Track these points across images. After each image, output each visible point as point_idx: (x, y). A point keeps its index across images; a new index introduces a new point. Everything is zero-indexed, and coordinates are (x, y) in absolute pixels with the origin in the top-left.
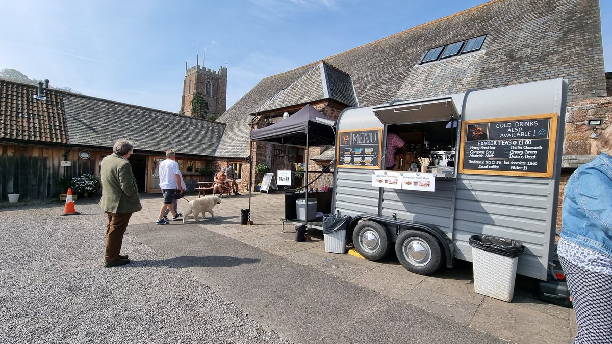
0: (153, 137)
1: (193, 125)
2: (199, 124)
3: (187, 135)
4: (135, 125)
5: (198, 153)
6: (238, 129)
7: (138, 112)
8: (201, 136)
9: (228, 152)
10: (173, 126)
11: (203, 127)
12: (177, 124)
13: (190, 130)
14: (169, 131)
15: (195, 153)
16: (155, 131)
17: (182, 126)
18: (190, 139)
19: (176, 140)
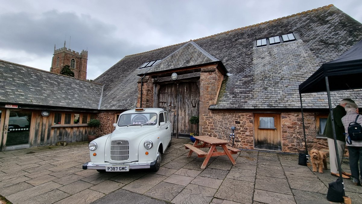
0: (40, 92)
1: (76, 84)
2: (82, 84)
3: (72, 92)
4: (19, 81)
5: (85, 107)
6: (116, 89)
7: (22, 70)
8: (85, 93)
9: (113, 105)
10: (59, 83)
11: (85, 86)
12: (62, 83)
13: (74, 88)
14: (56, 88)
15: (83, 107)
16: (42, 87)
17: (67, 85)
18: (76, 96)
19: (64, 96)
